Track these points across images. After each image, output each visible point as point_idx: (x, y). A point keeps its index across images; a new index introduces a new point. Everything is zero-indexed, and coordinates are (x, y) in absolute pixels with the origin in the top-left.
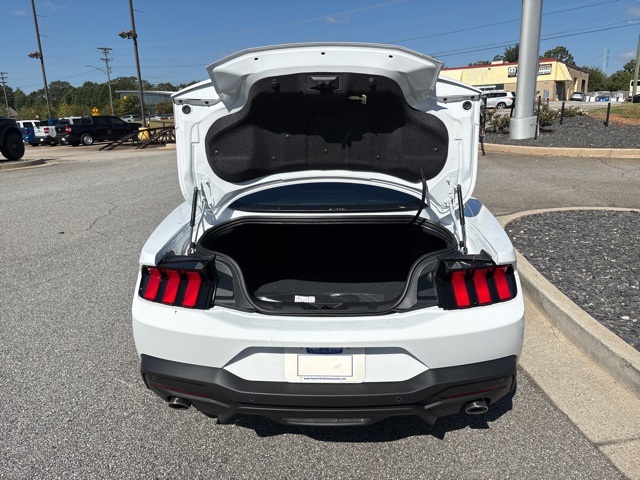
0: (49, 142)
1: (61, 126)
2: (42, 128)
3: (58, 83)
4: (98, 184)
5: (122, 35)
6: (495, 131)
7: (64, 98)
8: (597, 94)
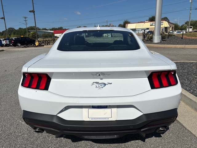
0: (7, 45)
1: (10, 41)
2: (4, 41)
3: (11, 28)
4: (21, 56)
5: (30, 12)
6: (148, 41)
7: (13, 33)
8: (177, 31)
